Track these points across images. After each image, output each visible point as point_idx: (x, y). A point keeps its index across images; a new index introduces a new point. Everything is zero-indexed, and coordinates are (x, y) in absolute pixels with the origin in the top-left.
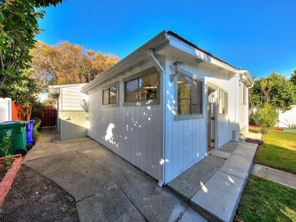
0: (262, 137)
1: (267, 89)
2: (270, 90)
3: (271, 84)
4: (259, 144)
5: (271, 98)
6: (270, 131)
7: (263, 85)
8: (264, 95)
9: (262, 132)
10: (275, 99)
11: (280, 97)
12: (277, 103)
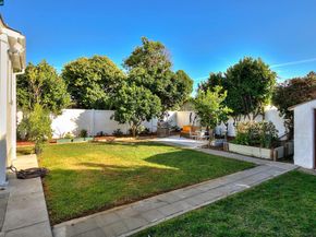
0: (39, 161)
1: (37, 83)
2: (40, 85)
3: (43, 76)
4: (42, 177)
5: (43, 97)
6: (45, 147)
7: (33, 76)
8: (32, 91)
9: (36, 151)
10: (47, 100)
11: (52, 98)
12: (49, 105)
